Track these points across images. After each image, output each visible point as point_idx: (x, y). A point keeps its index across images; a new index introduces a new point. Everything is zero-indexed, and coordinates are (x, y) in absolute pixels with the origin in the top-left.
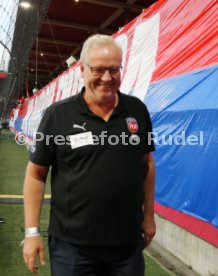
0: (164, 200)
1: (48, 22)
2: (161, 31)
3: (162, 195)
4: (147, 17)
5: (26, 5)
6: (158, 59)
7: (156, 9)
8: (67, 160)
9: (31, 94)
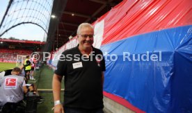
0: (107, 90)
1: (62, 23)
2: (105, 26)
3: (106, 88)
4: (99, 21)
5: (53, 17)
6: (104, 37)
7: (103, 18)
8: (71, 73)
9: (55, 51)
